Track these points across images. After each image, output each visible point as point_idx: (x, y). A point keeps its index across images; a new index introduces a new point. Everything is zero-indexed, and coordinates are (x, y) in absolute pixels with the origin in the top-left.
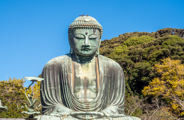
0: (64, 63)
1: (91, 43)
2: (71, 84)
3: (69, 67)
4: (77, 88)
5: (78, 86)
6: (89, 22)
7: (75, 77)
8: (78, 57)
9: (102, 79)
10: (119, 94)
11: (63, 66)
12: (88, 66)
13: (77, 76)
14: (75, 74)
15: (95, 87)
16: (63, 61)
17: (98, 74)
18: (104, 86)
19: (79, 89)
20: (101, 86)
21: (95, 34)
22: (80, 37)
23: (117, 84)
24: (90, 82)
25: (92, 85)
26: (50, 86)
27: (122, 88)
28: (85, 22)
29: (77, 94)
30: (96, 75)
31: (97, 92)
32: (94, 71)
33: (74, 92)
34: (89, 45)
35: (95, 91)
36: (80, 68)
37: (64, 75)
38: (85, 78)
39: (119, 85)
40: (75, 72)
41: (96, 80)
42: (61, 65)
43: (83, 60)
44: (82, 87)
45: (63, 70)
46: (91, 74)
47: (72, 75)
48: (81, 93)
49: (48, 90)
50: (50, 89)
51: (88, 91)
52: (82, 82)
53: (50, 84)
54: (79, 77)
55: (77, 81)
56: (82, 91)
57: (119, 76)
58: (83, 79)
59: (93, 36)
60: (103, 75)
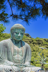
0: (9, 43)
3: (11, 44)
11: (8, 44)
14: (14, 48)
15: (22, 54)
22: (17, 32)
28: (19, 26)
38: (18, 50)
44: (16, 53)
48: (16, 56)
52: (16, 51)
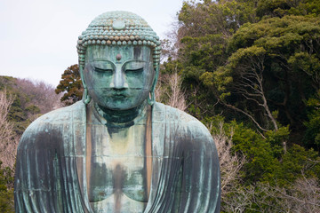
0: (67, 128)
1: (130, 82)
2: (85, 182)
3: (79, 139)
4: (97, 190)
5: (100, 185)
6: (124, 29)
7: (94, 165)
8: (101, 112)
9: (157, 169)
10: (203, 202)
11: (65, 136)
12: (126, 135)
13: (99, 161)
14: (93, 158)
15: (139, 187)
16: (65, 123)
17: (149, 157)
18: (162, 185)
19: (103, 194)
20: (156, 186)
21: (140, 58)
22: (102, 67)
23: (196, 179)
24: (129, 176)
25: (133, 182)
26: (35, 186)
27: (209, 189)
28: (114, 30)
29: (99, 205)
30: (145, 159)
31: (145, 201)
32: (140, 149)
33: (92, 201)
34: (126, 86)
35: (141, 198)
36: (107, 140)
37: (67, 159)
38: (118, 167)
39: (201, 181)
40: (93, 153)
41: (143, 172)
42: (60, 133)
43: (115, 120)
44: (109, 189)
45: (65, 145)
46: (132, 157)
47: (86, 160)
48: (108, 204)
49: (32, 194)
50: (36, 193)
51: (125, 199)
52: (109, 176)
53: (34, 179)
54: (104, 165)
55: (99, 175)
56: (111, 199)
57: (202, 157)
58: (113, 168)
59: (136, 66)
60: (160, 159)
